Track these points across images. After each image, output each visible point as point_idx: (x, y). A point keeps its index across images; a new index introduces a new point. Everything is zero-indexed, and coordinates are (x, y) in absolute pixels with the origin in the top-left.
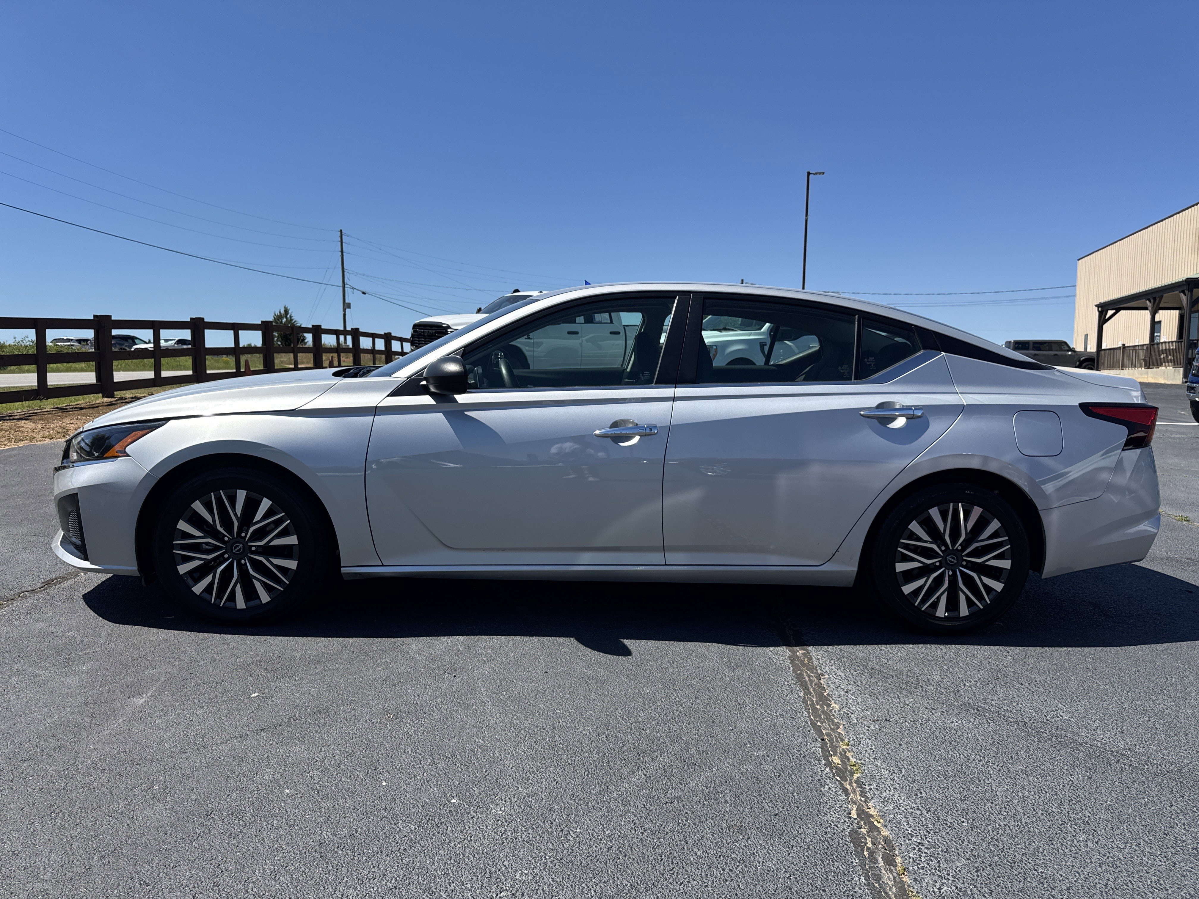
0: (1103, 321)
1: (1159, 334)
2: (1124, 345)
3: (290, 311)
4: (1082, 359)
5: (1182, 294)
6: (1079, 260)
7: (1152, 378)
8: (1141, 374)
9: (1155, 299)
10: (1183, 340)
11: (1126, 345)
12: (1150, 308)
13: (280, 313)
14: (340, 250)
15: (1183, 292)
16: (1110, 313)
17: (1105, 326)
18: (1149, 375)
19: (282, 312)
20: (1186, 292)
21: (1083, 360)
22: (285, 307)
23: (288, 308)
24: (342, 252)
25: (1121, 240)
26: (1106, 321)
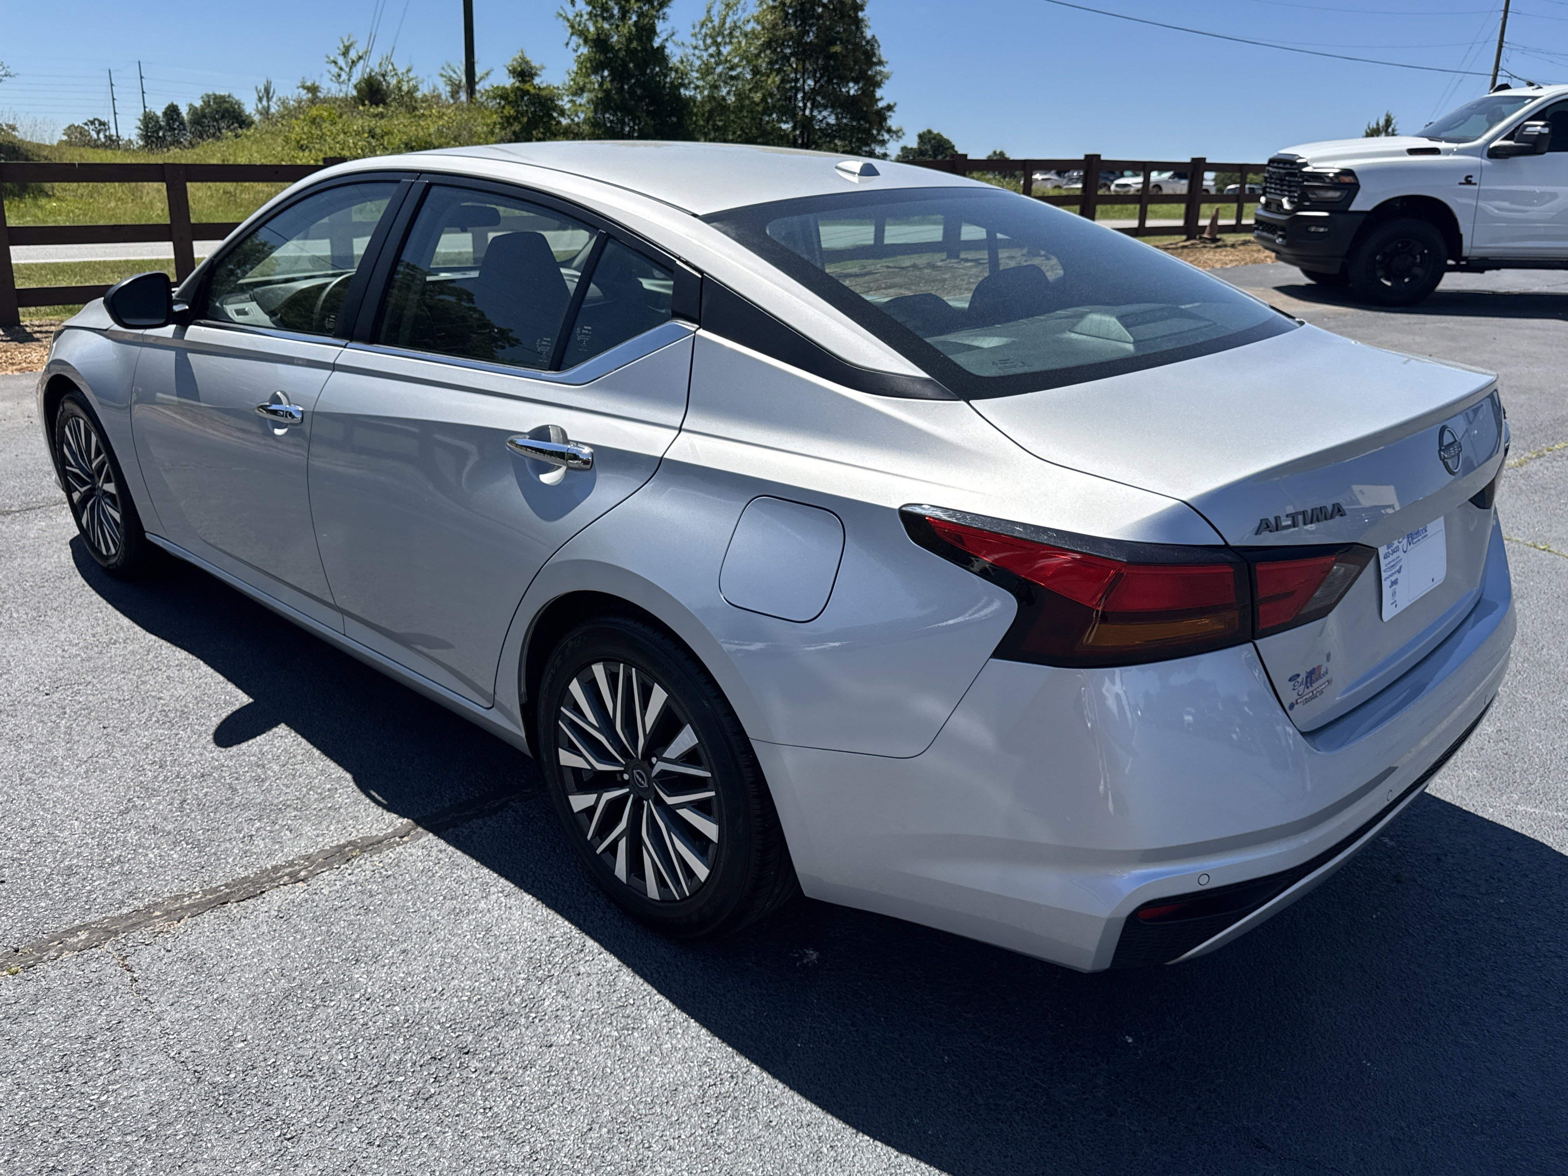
3: (1394, 122)
13: (1378, 124)
14: (1503, 8)
19: (1382, 122)
22: (1387, 115)
23: (1392, 116)
24: (1506, 11)
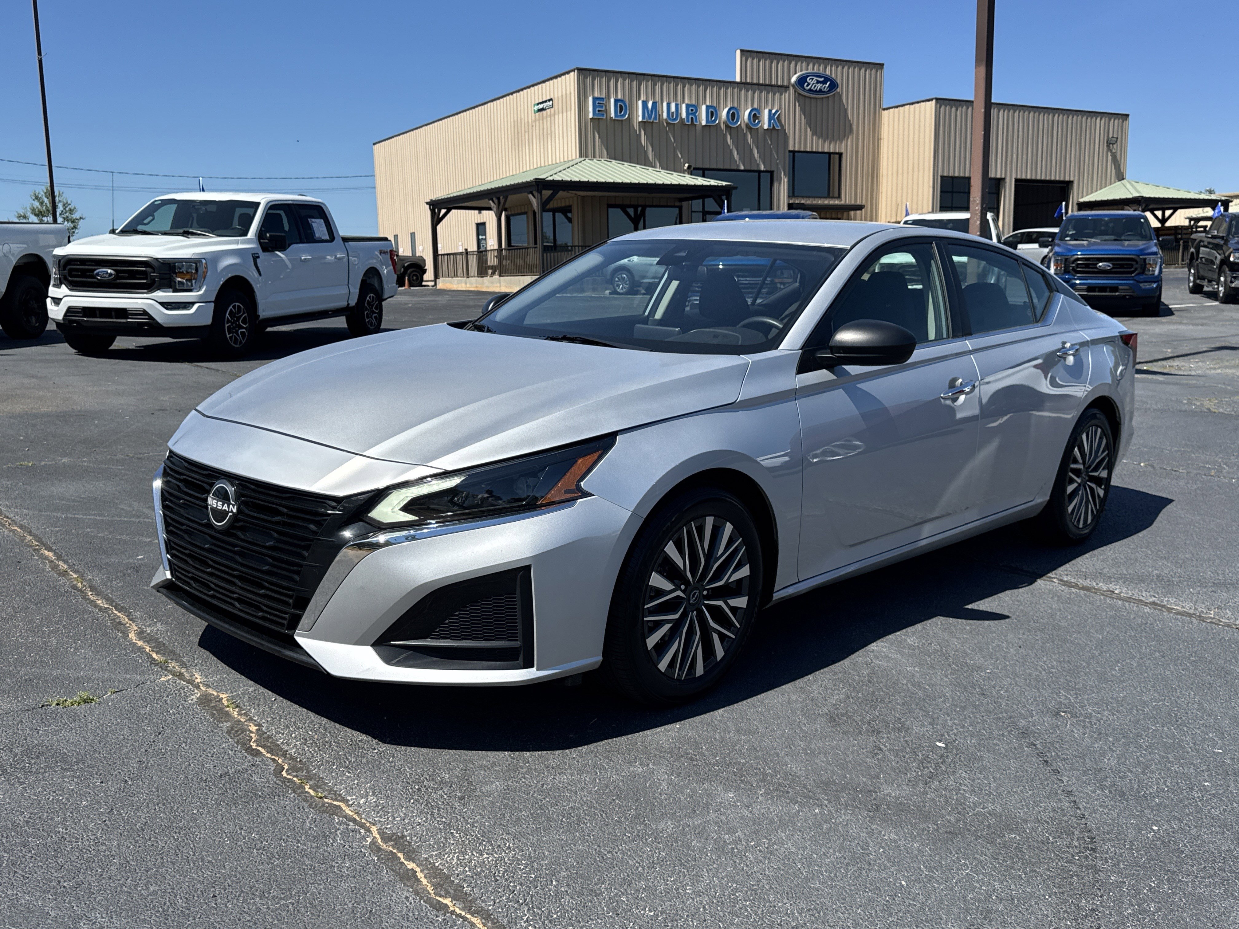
0: (436, 220)
1: (484, 237)
2: (466, 250)
4: (406, 265)
5: (531, 196)
6: (374, 144)
7: (506, 287)
8: (492, 283)
9: (499, 199)
10: (538, 246)
11: (469, 250)
12: (495, 209)
15: (532, 193)
16: (443, 211)
17: (439, 227)
18: (502, 283)
20: (535, 193)
21: (408, 265)
25: (426, 125)
26: (440, 220)
